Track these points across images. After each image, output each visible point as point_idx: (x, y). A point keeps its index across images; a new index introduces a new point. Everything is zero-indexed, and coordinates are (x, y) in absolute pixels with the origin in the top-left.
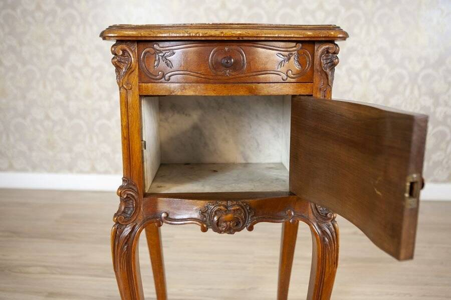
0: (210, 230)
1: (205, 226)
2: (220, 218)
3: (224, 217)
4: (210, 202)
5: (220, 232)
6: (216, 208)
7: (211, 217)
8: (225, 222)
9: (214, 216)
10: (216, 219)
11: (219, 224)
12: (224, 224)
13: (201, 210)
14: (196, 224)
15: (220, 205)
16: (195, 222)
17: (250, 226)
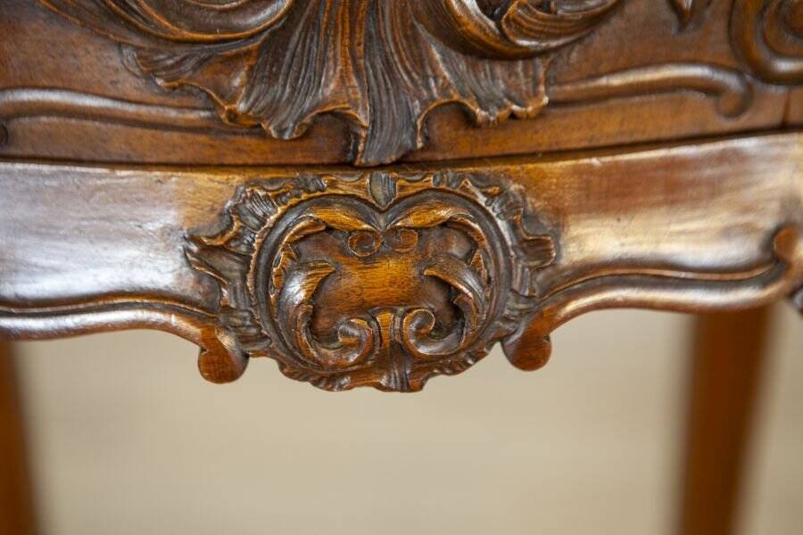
0: (263, 369)
1: (227, 341)
2: (329, 288)
3: (353, 280)
4: (257, 184)
5: (328, 378)
6: (300, 222)
7: (267, 280)
8: (366, 309)
9: (286, 275)
10: (297, 290)
11: (323, 323)
12: (356, 328)
13: (193, 238)
14: (165, 327)
15: (324, 201)
16: (156, 316)
17: (524, 339)
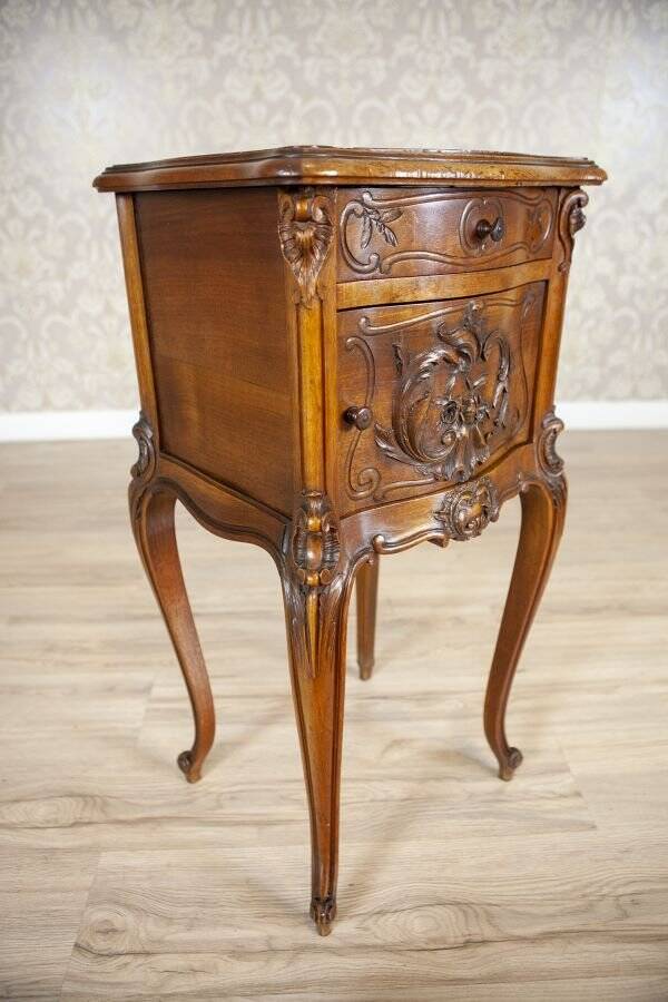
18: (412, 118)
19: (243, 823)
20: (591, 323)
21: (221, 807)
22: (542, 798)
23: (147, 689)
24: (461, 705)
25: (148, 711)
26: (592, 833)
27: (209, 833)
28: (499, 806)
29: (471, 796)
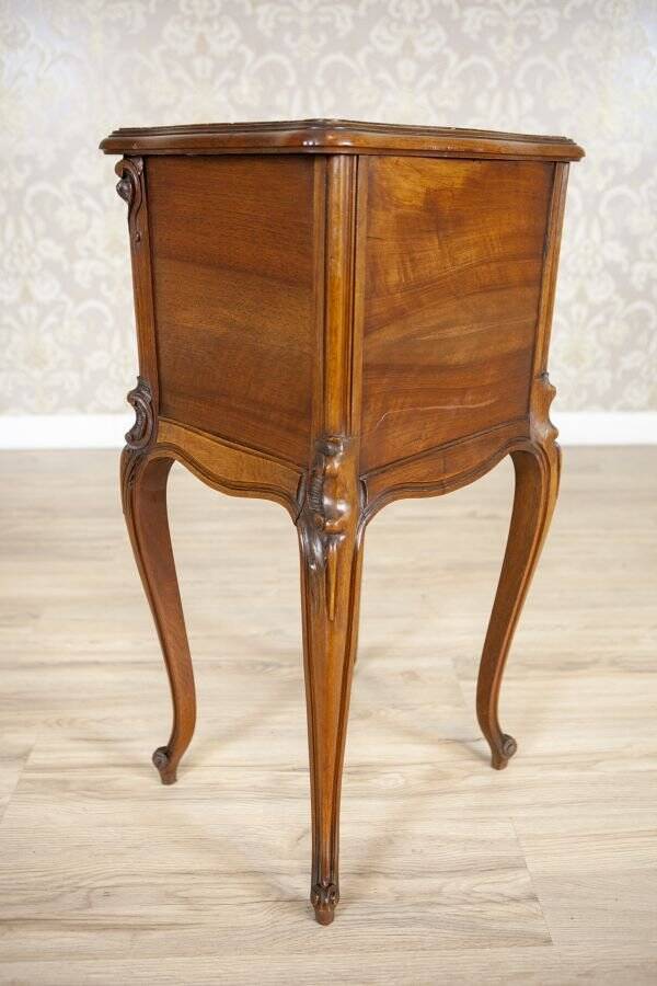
18: (384, 75)
19: (116, 928)
20: (599, 319)
21: (89, 905)
22: (490, 901)
23: (23, 756)
24: (401, 782)
25: (20, 781)
26: (544, 949)
27: (69, 939)
28: (434, 911)
29: (400, 897)
